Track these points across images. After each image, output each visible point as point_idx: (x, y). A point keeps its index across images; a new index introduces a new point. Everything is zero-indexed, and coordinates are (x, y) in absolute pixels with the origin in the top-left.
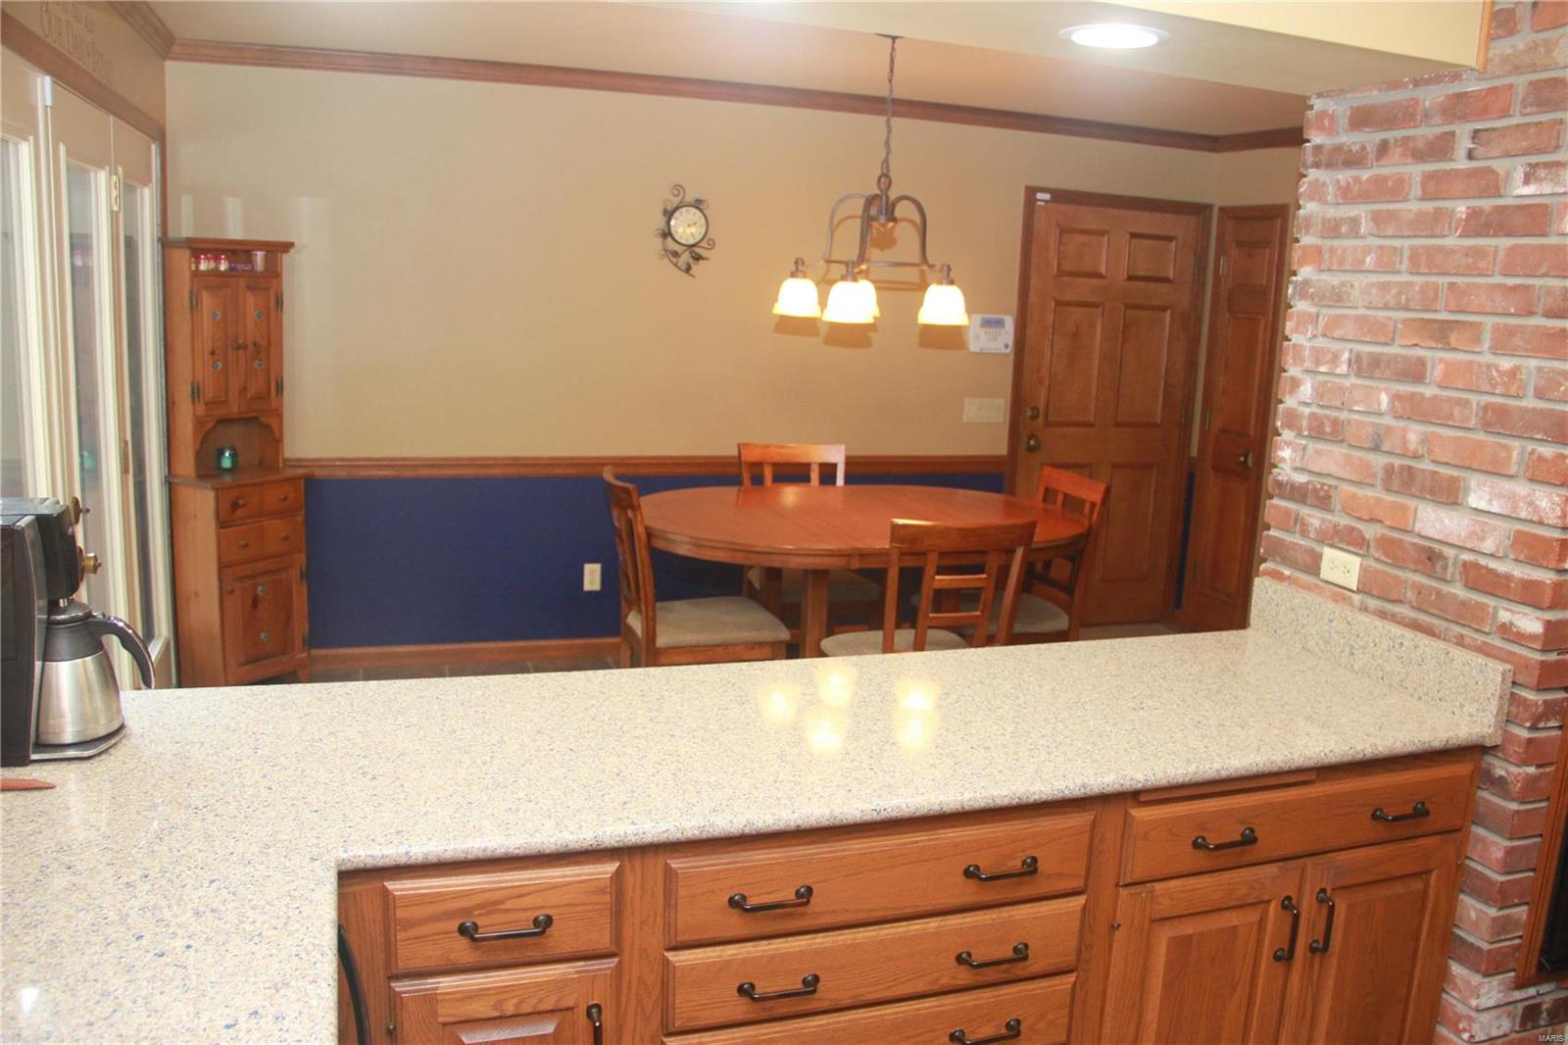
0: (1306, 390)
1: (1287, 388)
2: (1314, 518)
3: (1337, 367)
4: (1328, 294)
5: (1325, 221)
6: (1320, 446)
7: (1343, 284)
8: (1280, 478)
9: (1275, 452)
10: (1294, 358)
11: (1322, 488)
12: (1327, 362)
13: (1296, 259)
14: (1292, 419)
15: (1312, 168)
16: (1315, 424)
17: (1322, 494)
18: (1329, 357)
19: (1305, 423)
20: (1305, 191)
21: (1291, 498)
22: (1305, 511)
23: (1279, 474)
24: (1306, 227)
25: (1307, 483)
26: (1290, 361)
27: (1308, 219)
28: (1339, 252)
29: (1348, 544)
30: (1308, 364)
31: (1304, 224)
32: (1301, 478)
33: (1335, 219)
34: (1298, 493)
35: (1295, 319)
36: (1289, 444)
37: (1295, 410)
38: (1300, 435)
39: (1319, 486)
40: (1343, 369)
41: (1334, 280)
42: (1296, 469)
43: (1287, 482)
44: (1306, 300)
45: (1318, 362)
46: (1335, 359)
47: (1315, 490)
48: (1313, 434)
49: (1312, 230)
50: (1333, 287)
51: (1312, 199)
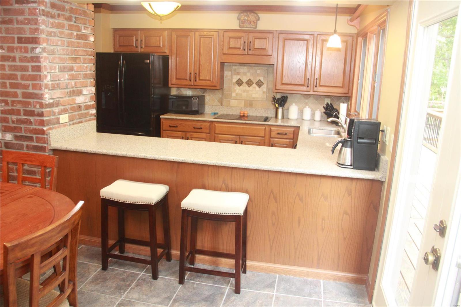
0: (49, 78)
1: (44, 78)
2: (56, 110)
3: (56, 70)
4: (51, 51)
5: (48, 31)
6: (54, 91)
7: (54, 49)
8: (46, 103)
9: (44, 96)
10: (45, 69)
11: (57, 101)
12: (53, 69)
13: (41, 41)
14: (47, 86)
15: (42, 15)
16: (53, 86)
17: (57, 103)
18: (54, 68)
19: (50, 86)
20: (41, 21)
21: (50, 107)
22: (54, 109)
23: (46, 102)
24: (43, 32)
25: (53, 102)
26: (44, 70)
27: (43, 30)
28: (52, 40)
29: (64, 112)
30: (49, 70)
31: (42, 31)
32: (51, 101)
33: (50, 31)
34: (51, 105)
35: (43, 58)
36: (47, 93)
37: (47, 83)
38: (49, 90)
39: (56, 101)
40: (57, 70)
41: (52, 48)
42: (49, 99)
43: (48, 103)
44: (46, 53)
45: (51, 70)
46: (55, 68)
47: (55, 103)
48: (53, 89)
49: (45, 33)
50: (52, 49)
51: (43, 25)
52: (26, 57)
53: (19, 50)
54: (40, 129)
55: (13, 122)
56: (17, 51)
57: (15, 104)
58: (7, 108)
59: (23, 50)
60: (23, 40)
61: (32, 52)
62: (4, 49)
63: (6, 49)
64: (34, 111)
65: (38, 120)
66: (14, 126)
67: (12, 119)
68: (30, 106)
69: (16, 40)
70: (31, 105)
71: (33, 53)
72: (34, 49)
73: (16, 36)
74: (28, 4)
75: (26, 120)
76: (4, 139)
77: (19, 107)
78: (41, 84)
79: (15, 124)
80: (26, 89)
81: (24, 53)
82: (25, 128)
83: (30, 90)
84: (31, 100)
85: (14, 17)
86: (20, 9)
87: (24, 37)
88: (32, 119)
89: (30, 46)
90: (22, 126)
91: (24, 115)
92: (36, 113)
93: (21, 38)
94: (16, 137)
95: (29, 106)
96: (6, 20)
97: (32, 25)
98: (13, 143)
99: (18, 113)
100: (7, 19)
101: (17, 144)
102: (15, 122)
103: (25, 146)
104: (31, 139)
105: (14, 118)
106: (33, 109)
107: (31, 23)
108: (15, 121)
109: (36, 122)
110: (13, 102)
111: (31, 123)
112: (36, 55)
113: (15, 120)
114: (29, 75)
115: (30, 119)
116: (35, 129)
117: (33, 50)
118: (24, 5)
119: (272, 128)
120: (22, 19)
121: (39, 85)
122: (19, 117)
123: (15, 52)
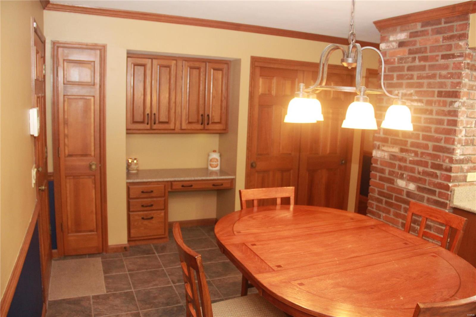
0: (463, 133)
1: (459, 133)
2: (465, 167)
3: (472, 125)
4: (470, 106)
5: (470, 85)
6: (467, 147)
7: (473, 103)
8: (457, 159)
9: (455, 151)
10: (461, 124)
11: (468, 158)
12: (470, 124)
13: (462, 95)
14: (460, 142)
15: (467, 69)
16: (466, 141)
17: (467, 159)
18: (470, 123)
19: (463, 142)
20: (465, 75)
21: (460, 163)
22: (463, 165)
23: (456, 158)
24: (465, 86)
25: (464, 158)
26: (460, 125)
27: (465, 84)
28: (473, 94)
29: (473, 170)
30: (465, 125)
31: (464, 85)
32: (462, 157)
33: (472, 85)
34: (461, 161)
35: (461, 113)
36: (459, 148)
37: (461, 138)
38: (462, 145)
39: (467, 158)
40: (473, 126)
41: (472, 102)
42: (460, 155)
43: (459, 159)
44: (464, 107)
45: (467, 124)
46: (472, 123)
47: (466, 159)
48: (466, 144)
49: (466, 87)
50: (471, 103)
51: (466, 78)
52: (444, 111)
53: (437, 103)
54: (445, 184)
55: (419, 173)
56: (435, 105)
57: (424, 156)
58: (416, 159)
59: (441, 104)
60: (443, 94)
61: (450, 105)
62: (423, 102)
63: (425, 102)
64: (442, 165)
65: (444, 174)
66: (419, 177)
67: (418, 169)
68: (439, 160)
69: (436, 93)
70: (440, 160)
71: (451, 107)
72: (453, 104)
73: (436, 90)
74: (453, 58)
75: (432, 173)
76: (407, 187)
77: (428, 159)
78: (454, 139)
79: (421, 175)
80: (438, 142)
81: (441, 106)
82: (430, 181)
83: (442, 144)
84: (441, 154)
85: (438, 72)
86: (444, 64)
87: (444, 91)
88: (438, 172)
89: (449, 100)
90: (427, 178)
91: (432, 168)
92: (444, 167)
93: (442, 92)
94: (419, 189)
95: (437, 159)
96: (430, 76)
97: (454, 79)
98: (414, 193)
99: (425, 164)
100: (431, 74)
101: (418, 195)
102: (421, 174)
103: (426, 198)
104: (433, 192)
105: (421, 169)
106: (441, 163)
107: (454, 77)
108: (421, 172)
109: (443, 176)
110: (423, 154)
111: (436, 176)
112: (454, 109)
113: (421, 171)
114: (444, 129)
115: (437, 173)
116: (440, 184)
117: (452, 104)
118: (449, 60)
120: (445, 73)
121: (453, 139)
122: (426, 169)
123: (433, 105)
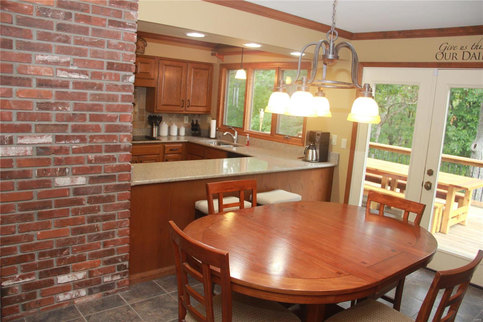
52: (116, 85)
53: (108, 77)
54: (126, 165)
55: (90, 161)
56: (105, 78)
57: (95, 140)
58: (82, 145)
59: (113, 77)
60: (115, 66)
61: (123, 80)
62: (87, 75)
63: (90, 75)
64: (120, 146)
65: (123, 155)
66: (91, 167)
67: (88, 157)
68: (115, 141)
69: (105, 65)
70: (117, 140)
71: (125, 81)
72: (128, 78)
73: (105, 61)
74: (125, 27)
75: (108, 157)
76: (73, 184)
77: (100, 142)
79: (93, 163)
80: (113, 121)
81: (113, 80)
82: (106, 167)
83: (118, 123)
84: (118, 134)
85: (106, 40)
86: (114, 31)
87: (116, 63)
88: (116, 155)
89: (122, 73)
90: (102, 165)
91: (106, 151)
92: (122, 147)
93: (113, 64)
94: (92, 180)
95: (113, 141)
96: (95, 42)
97: (127, 50)
98: (86, 188)
99: (98, 149)
100: (96, 40)
101: (92, 187)
102: (93, 162)
103: (103, 188)
104: (113, 178)
105: (91, 156)
106: (119, 143)
107: (126, 48)
108: (92, 160)
109: (122, 157)
110: (92, 137)
111: (114, 159)
112: (129, 84)
113: (93, 158)
114: (118, 105)
115: (114, 156)
116: (120, 166)
117: (126, 79)
118: (120, 28)
119: (166, 145)
120: (116, 43)
121: (130, 116)
122: (98, 155)
123: (103, 78)
